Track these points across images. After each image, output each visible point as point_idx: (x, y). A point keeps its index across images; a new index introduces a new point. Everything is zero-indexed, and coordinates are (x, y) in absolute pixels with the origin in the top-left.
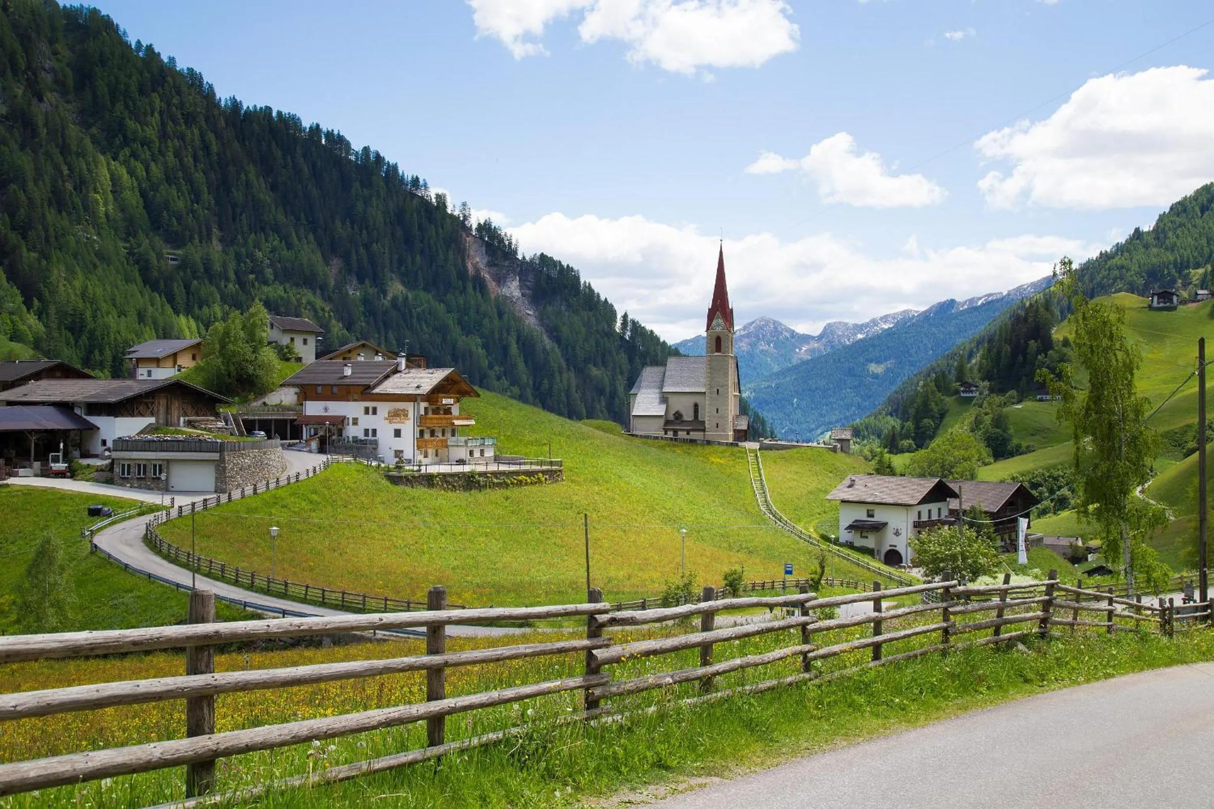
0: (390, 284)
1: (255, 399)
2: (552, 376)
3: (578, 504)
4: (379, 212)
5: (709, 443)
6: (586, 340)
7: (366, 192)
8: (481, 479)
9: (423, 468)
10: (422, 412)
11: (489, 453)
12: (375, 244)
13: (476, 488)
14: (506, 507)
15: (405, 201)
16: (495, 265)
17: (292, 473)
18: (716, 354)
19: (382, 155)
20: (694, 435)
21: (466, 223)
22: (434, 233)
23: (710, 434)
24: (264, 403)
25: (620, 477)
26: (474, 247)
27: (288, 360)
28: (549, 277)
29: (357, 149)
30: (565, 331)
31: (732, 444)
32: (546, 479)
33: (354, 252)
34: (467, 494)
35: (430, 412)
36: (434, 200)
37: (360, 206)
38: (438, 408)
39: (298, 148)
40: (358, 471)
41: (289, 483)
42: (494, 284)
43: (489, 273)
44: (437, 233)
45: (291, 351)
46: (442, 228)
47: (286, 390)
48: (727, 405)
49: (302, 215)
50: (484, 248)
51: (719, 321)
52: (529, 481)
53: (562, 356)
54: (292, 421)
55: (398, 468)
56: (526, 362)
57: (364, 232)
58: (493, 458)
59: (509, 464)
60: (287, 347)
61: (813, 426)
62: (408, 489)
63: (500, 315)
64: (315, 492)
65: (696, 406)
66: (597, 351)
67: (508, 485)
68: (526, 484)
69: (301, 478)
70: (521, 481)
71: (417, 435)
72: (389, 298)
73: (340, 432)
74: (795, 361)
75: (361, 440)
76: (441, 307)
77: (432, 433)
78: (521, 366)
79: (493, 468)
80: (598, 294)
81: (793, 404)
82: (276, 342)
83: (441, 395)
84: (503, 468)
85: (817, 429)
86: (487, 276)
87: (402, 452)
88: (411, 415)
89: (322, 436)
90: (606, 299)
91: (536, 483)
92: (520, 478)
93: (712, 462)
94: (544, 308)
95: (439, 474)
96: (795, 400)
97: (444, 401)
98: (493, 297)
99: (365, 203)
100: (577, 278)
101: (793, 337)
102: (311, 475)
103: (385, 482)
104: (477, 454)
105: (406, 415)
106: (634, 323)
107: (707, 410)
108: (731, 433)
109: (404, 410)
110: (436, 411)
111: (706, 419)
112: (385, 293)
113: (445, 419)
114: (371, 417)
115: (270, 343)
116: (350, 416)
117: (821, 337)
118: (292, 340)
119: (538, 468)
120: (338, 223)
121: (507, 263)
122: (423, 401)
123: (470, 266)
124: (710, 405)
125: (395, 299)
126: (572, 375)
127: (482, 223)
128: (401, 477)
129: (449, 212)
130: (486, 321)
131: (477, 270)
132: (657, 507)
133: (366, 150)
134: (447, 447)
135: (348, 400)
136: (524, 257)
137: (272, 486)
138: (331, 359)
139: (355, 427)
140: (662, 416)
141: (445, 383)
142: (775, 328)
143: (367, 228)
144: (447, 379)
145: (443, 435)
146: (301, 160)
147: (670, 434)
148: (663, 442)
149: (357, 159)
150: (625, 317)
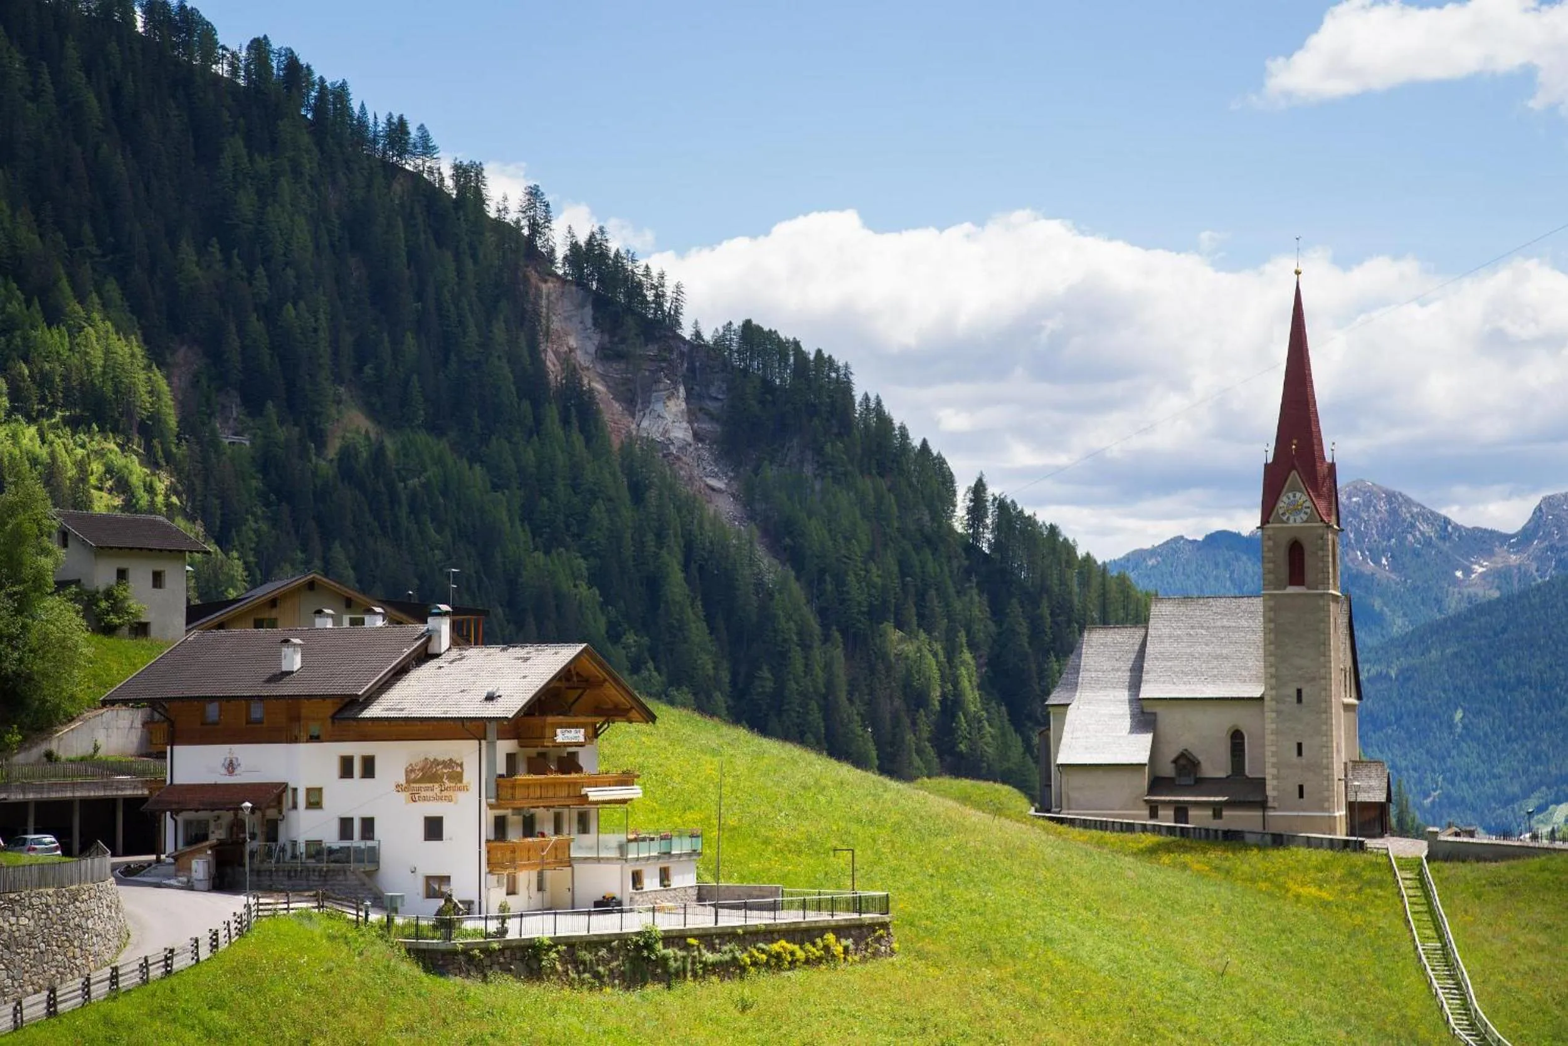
0: (333, 411)
1: (22, 746)
2: (781, 659)
3: (940, 1020)
4: (301, 220)
5: (1279, 841)
6: (871, 556)
7: (263, 164)
8: (670, 952)
9: (512, 925)
10: (501, 769)
11: (685, 879)
12: (290, 305)
13: (657, 978)
14: (743, 1031)
15: (369, 186)
16: (619, 356)
17: (154, 949)
18: (1291, 590)
19: (303, 61)
20: (1234, 819)
21: (539, 243)
22: (452, 275)
23: (1280, 816)
24: (49, 756)
25: (1048, 940)
26: (564, 307)
27: (109, 630)
28: (767, 385)
29: (233, 47)
30: (816, 532)
31: (1346, 844)
32: (846, 950)
33: (232, 327)
34: (634, 996)
35: (522, 766)
36: (449, 183)
37: (246, 201)
38: (543, 755)
39: (70, 44)
40: (332, 938)
41: (145, 982)
42: (617, 407)
43: (604, 377)
44: (460, 272)
45: (117, 607)
46: (474, 257)
47: (108, 714)
48: (1328, 734)
49: (87, 228)
50: (588, 311)
51: (1295, 498)
52: (800, 955)
53: (809, 602)
54: (129, 802)
55: (445, 924)
56: (709, 619)
57: (260, 271)
58: (694, 893)
59: (746, 907)
60: (109, 594)
61: (1516, 789)
62: (474, 987)
63: (638, 491)
64: (218, 1004)
65: (1237, 738)
66: (904, 585)
67: (743, 969)
68: (793, 964)
69: (178, 964)
70: (778, 956)
71: (488, 831)
72: (332, 452)
73: (272, 830)
74: (1453, 604)
75: (331, 851)
76: (477, 476)
77: (529, 827)
78: (697, 630)
79: (702, 919)
80: (903, 428)
81: (1451, 726)
82: (77, 582)
83: (550, 719)
84: (731, 919)
85: (1526, 795)
86: (599, 386)
87: (446, 879)
88: (470, 775)
89: (221, 843)
90: (925, 443)
91: (819, 960)
92: (776, 947)
93: (1298, 897)
94: (756, 472)
95: (557, 941)
96: (1459, 715)
97: (563, 736)
98: (616, 444)
99: (260, 193)
100: (844, 388)
101: (1444, 536)
102: (204, 953)
103: (410, 969)
104: (651, 883)
105: (458, 777)
106: (1002, 506)
107: (1269, 750)
108: (1341, 813)
109: (450, 763)
110: (537, 765)
111: (1270, 773)
112: (319, 438)
113: (562, 784)
114: (357, 782)
115: (62, 585)
116: (301, 783)
117: (1526, 536)
118: (122, 574)
119: (824, 917)
120: (187, 251)
121: (652, 350)
122: (503, 735)
123: (551, 362)
124: (1276, 732)
125: (347, 455)
126: (838, 653)
127: (582, 240)
128: (454, 953)
129: (492, 214)
130: (598, 511)
131: (572, 372)
132: (1160, 1027)
133: (259, 46)
134: (570, 862)
135: (295, 740)
136: (698, 335)
137: (99, 990)
138: (221, 626)
139: (314, 813)
140: (1141, 766)
141: (563, 685)
142: (1394, 512)
143: (266, 261)
144: (566, 675)
145: (558, 830)
146: (80, 78)
147: (1166, 819)
148: (1150, 839)
149: (234, 70)
150: (979, 489)
